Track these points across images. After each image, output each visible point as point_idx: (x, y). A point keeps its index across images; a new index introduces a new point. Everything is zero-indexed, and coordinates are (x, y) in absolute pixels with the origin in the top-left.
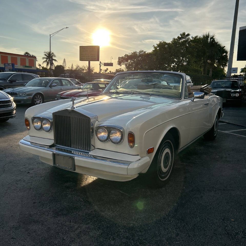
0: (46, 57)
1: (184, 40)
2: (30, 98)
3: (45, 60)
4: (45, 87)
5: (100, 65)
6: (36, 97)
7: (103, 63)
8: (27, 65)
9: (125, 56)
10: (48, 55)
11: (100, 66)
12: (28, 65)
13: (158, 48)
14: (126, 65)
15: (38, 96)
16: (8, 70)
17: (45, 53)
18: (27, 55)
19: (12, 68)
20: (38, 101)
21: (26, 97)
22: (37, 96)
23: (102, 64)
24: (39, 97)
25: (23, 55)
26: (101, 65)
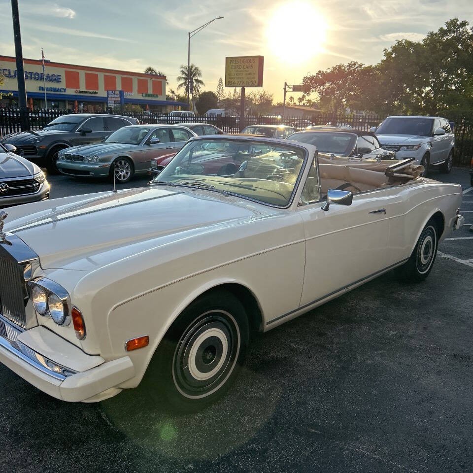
0: (184, 76)
1: (453, 35)
2: (106, 165)
3: (182, 81)
4: (138, 144)
5: (285, 89)
6: (118, 164)
7: (290, 86)
8: (150, 91)
9: (318, 74)
10: (187, 73)
11: (285, 92)
12: (151, 93)
13: (393, 56)
14: (321, 93)
15: (123, 162)
16: (113, 102)
17: (182, 69)
18: (150, 73)
19: (119, 99)
20: (123, 171)
21: (98, 165)
22: (121, 163)
23: (289, 88)
24: (125, 164)
25: (144, 73)
26: (287, 89)
